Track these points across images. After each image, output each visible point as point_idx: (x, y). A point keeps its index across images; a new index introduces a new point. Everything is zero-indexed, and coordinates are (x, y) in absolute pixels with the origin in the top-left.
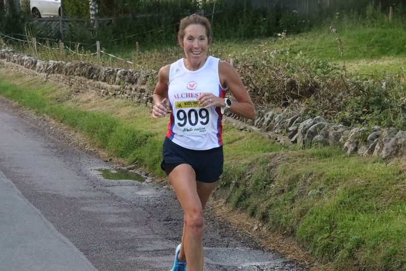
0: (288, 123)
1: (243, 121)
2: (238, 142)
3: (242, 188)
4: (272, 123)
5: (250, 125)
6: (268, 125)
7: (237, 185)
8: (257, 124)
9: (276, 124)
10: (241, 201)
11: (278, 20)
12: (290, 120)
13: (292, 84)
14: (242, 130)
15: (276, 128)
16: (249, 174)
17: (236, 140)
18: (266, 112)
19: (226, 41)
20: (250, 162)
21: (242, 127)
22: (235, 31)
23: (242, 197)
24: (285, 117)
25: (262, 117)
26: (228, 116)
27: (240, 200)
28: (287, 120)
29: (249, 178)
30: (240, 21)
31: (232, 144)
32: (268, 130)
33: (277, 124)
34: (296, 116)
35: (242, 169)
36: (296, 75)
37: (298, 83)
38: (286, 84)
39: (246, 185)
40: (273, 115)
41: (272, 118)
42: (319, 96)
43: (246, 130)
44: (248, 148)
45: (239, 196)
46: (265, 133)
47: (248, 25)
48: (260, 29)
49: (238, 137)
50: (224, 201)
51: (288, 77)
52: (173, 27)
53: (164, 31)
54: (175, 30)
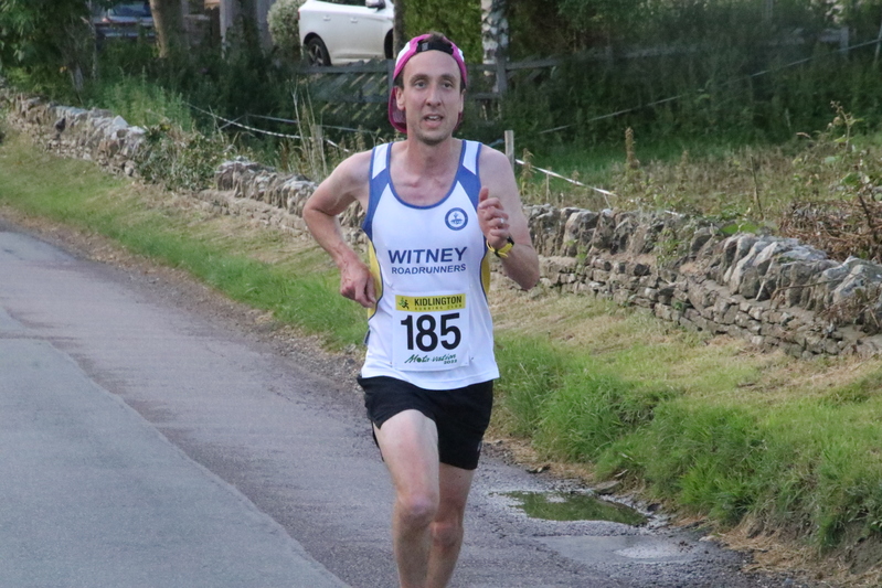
52: (745, 84)
53: (713, 99)
54: (750, 94)
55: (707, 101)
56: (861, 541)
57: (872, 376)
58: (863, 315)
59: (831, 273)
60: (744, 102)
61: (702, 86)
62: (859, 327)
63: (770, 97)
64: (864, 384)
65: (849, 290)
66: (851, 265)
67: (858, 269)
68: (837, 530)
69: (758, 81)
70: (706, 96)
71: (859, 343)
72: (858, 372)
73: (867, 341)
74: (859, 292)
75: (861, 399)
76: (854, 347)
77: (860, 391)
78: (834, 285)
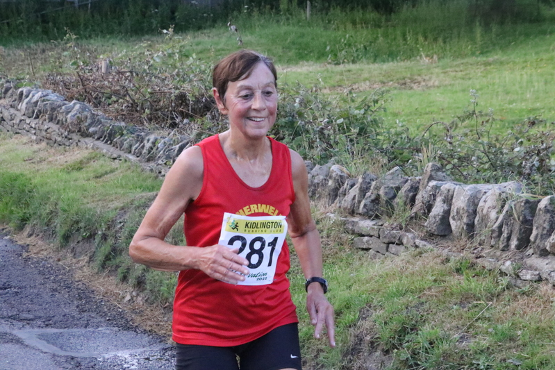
0: (176, 152)
1: (117, 148)
2: (109, 176)
3: (111, 241)
4: (154, 150)
5: (125, 152)
6: (149, 153)
7: (105, 237)
8: (135, 152)
9: (160, 151)
10: (110, 259)
11: (173, 12)
12: (177, 147)
13: (182, 98)
14: (115, 159)
15: (159, 157)
16: (120, 223)
17: (106, 173)
18: (146, 135)
19: (108, 37)
20: (122, 205)
21: (115, 156)
22: (120, 24)
23: (110, 254)
24: (172, 142)
25: (142, 142)
26: (96, 140)
27: (107, 258)
28: (174, 147)
29: (121, 228)
30: (126, 12)
31: (101, 179)
32: (149, 160)
33: (161, 153)
34: (186, 141)
35: (111, 215)
36: (187, 86)
37: (189, 97)
38: (173, 98)
39: (116, 238)
40: (156, 140)
41: (154, 143)
42: (217, 115)
43: (120, 160)
44: (122, 184)
45: (107, 253)
46: (146, 164)
47: (137, 17)
48: (152, 23)
49: (108, 169)
50: (86, 259)
51: (177, 88)
52: (37, 17)
53: (24, 22)
54: (40, 20)
55: (22, 23)
56: (78, 242)
57: (85, 158)
58: (80, 128)
59: (66, 108)
60: (37, 24)
61: (19, 16)
62: (79, 133)
63: (48, 23)
64: (81, 162)
65: (74, 116)
66: (75, 104)
67: (78, 106)
68: (67, 237)
69: (43, 16)
70: (21, 21)
71: (79, 141)
72: (78, 155)
73: (83, 140)
74: (78, 117)
75: (80, 169)
76: (77, 143)
77: (79, 165)
78: (68, 113)
